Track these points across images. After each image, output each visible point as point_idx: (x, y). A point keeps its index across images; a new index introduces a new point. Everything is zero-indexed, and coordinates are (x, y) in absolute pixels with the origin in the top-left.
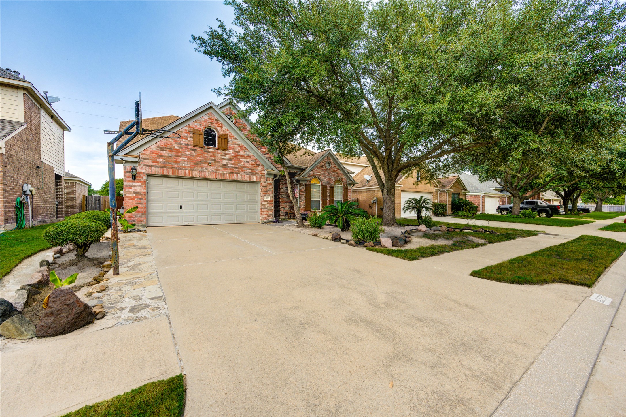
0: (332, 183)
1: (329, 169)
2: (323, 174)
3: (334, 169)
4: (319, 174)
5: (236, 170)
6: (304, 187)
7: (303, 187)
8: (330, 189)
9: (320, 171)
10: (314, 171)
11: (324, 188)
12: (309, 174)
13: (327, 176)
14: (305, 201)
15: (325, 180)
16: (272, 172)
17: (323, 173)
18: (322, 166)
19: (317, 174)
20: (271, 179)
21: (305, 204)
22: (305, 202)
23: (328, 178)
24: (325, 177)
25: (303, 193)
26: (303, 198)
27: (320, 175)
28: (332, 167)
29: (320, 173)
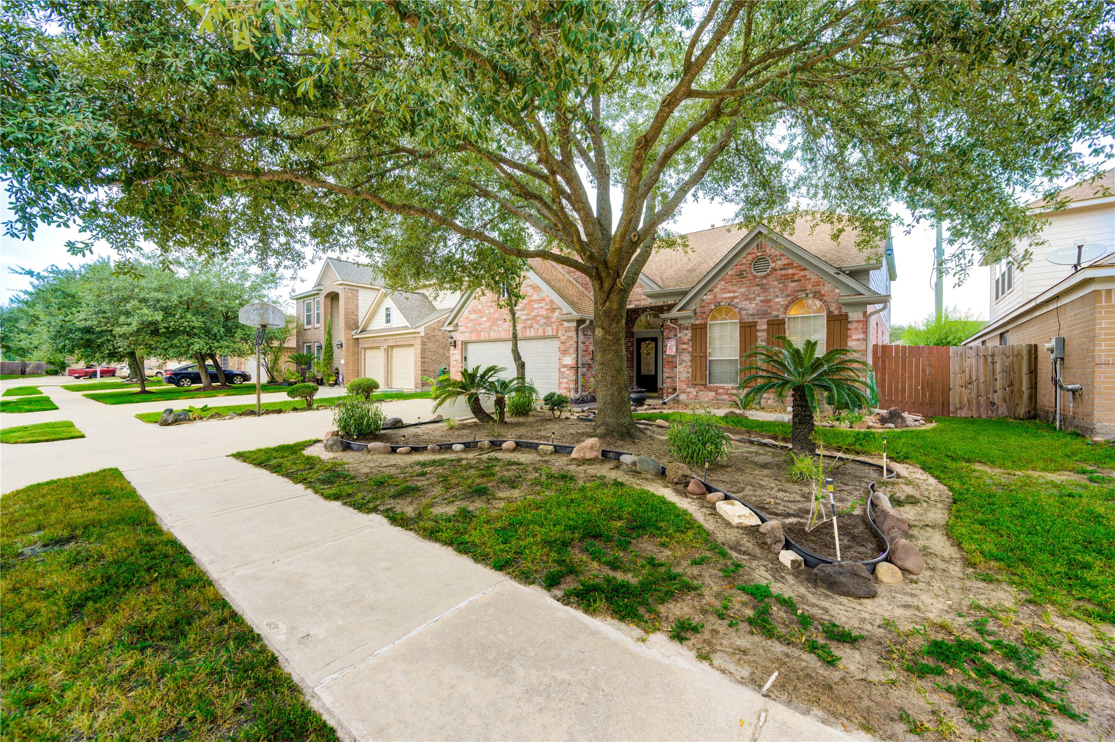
0: (775, 313)
1: (765, 277)
2: (743, 294)
3: (783, 272)
4: (732, 295)
5: (529, 322)
6: (689, 333)
7: (686, 332)
8: (768, 331)
9: (735, 288)
10: (715, 290)
11: (748, 330)
12: (703, 301)
13: (758, 295)
14: (689, 364)
15: (751, 307)
17: (742, 290)
18: (740, 275)
19: (725, 296)
20: (573, 329)
21: (690, 370)
22: (691, 366)
23: (762, 301)
24: (751, 300)
25: (685, 346)
26: (687, 357)
27: (736, 297)
28: (775, 270)
29: (734, 292)
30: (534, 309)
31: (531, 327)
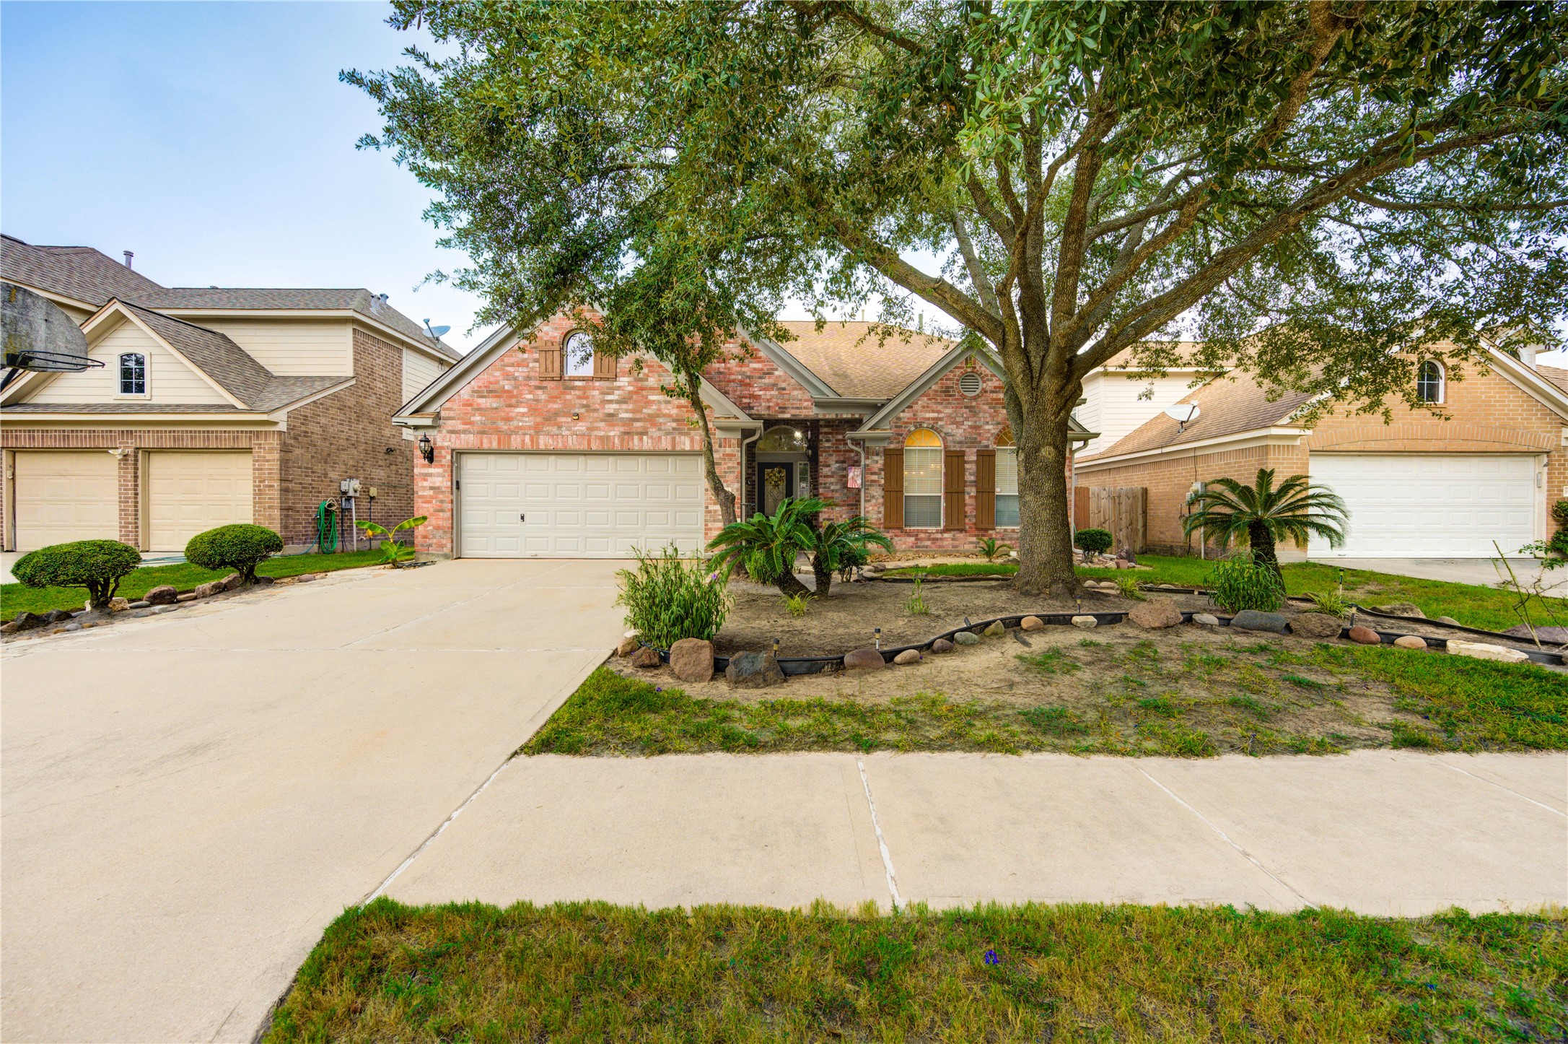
0: (985, 442)
1: (975, 398)
2: (949, 416)
3: (994, 395)
4: (935, 415)
5: (638, 424)
6: (880, 461)
7: (876, 458)
8: (977, 462)
9: (939, 407)
10: (915, 407)
11: (954, 460)
12: (899, 419)
13: (967, 419)
14: (881, 500)
15: (959, 433)
16: (732, 422)
17: (948, 411)
18: (946, 391)
19: (928, 415)
20: (734, 442)
21: (882, 509)
22: (885, 504)
23: (970, 427)
24: (959, 424)
25: (875, 477)
26: (877, 492)
27: (941, 419)
28: (984, 391)
29: (939, 412)
30: (650, 403)
31: (643, 433)
